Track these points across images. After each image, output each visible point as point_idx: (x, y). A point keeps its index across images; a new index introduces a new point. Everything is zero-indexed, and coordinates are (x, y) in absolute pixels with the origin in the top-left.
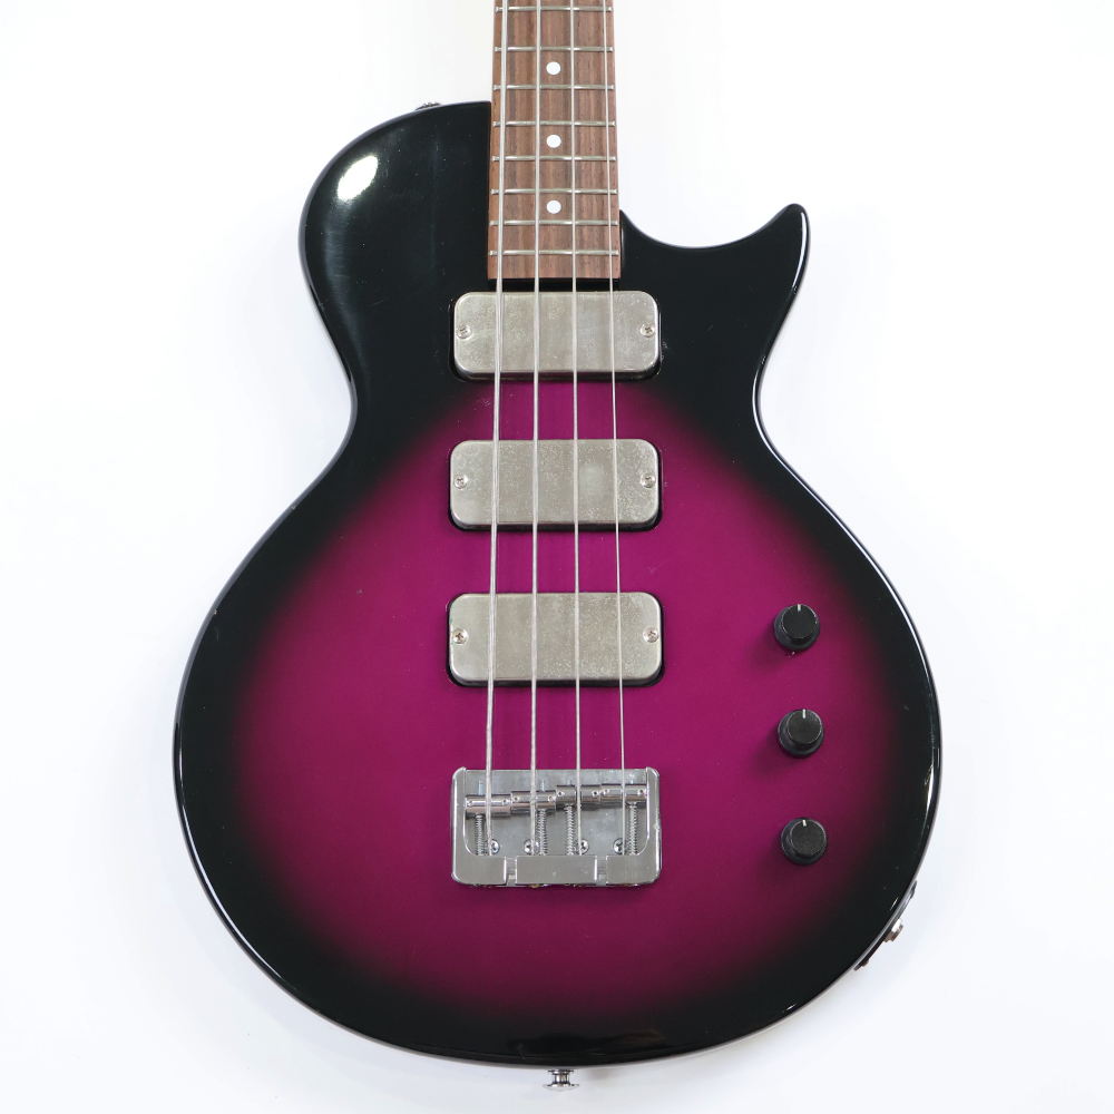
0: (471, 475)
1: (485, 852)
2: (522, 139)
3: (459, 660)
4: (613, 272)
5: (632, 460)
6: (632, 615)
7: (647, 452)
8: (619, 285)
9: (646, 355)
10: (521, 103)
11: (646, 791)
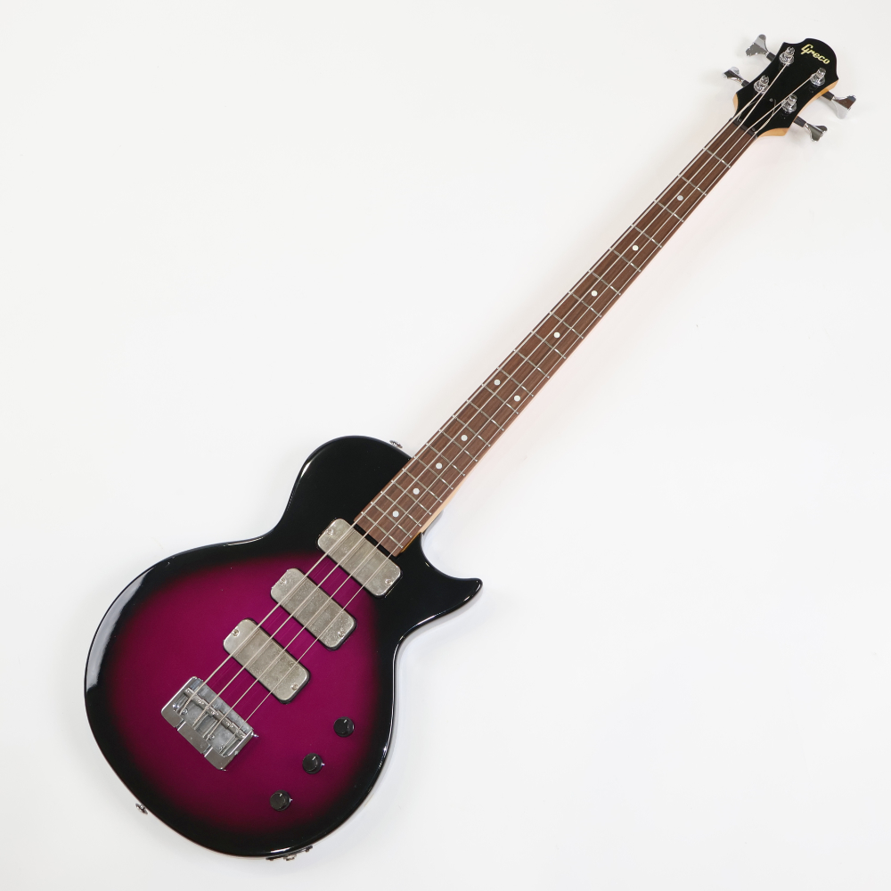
0: (288, 582)
1: (179, 711)
2: (405, 481)
3: (229, 640)
4: (394, 552)
5: (342, 623)
6: (294, 674)
7: (350, 623)
8: (392, 558)
9: (380, 590)
10: (416, 468)
11: (245, 737)
